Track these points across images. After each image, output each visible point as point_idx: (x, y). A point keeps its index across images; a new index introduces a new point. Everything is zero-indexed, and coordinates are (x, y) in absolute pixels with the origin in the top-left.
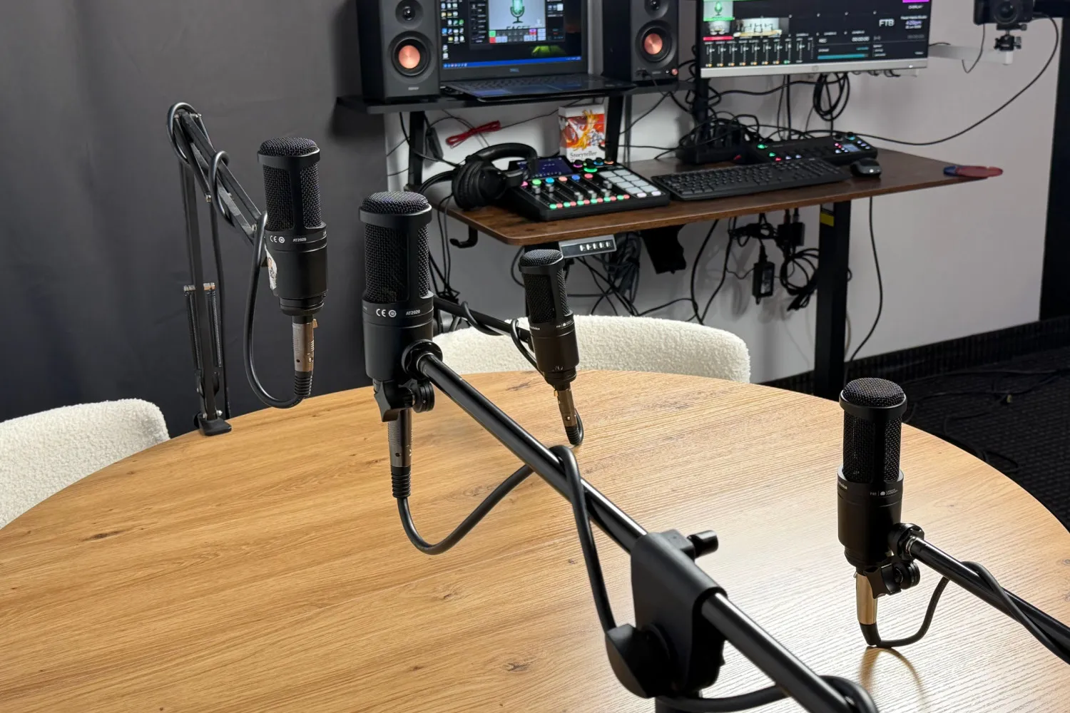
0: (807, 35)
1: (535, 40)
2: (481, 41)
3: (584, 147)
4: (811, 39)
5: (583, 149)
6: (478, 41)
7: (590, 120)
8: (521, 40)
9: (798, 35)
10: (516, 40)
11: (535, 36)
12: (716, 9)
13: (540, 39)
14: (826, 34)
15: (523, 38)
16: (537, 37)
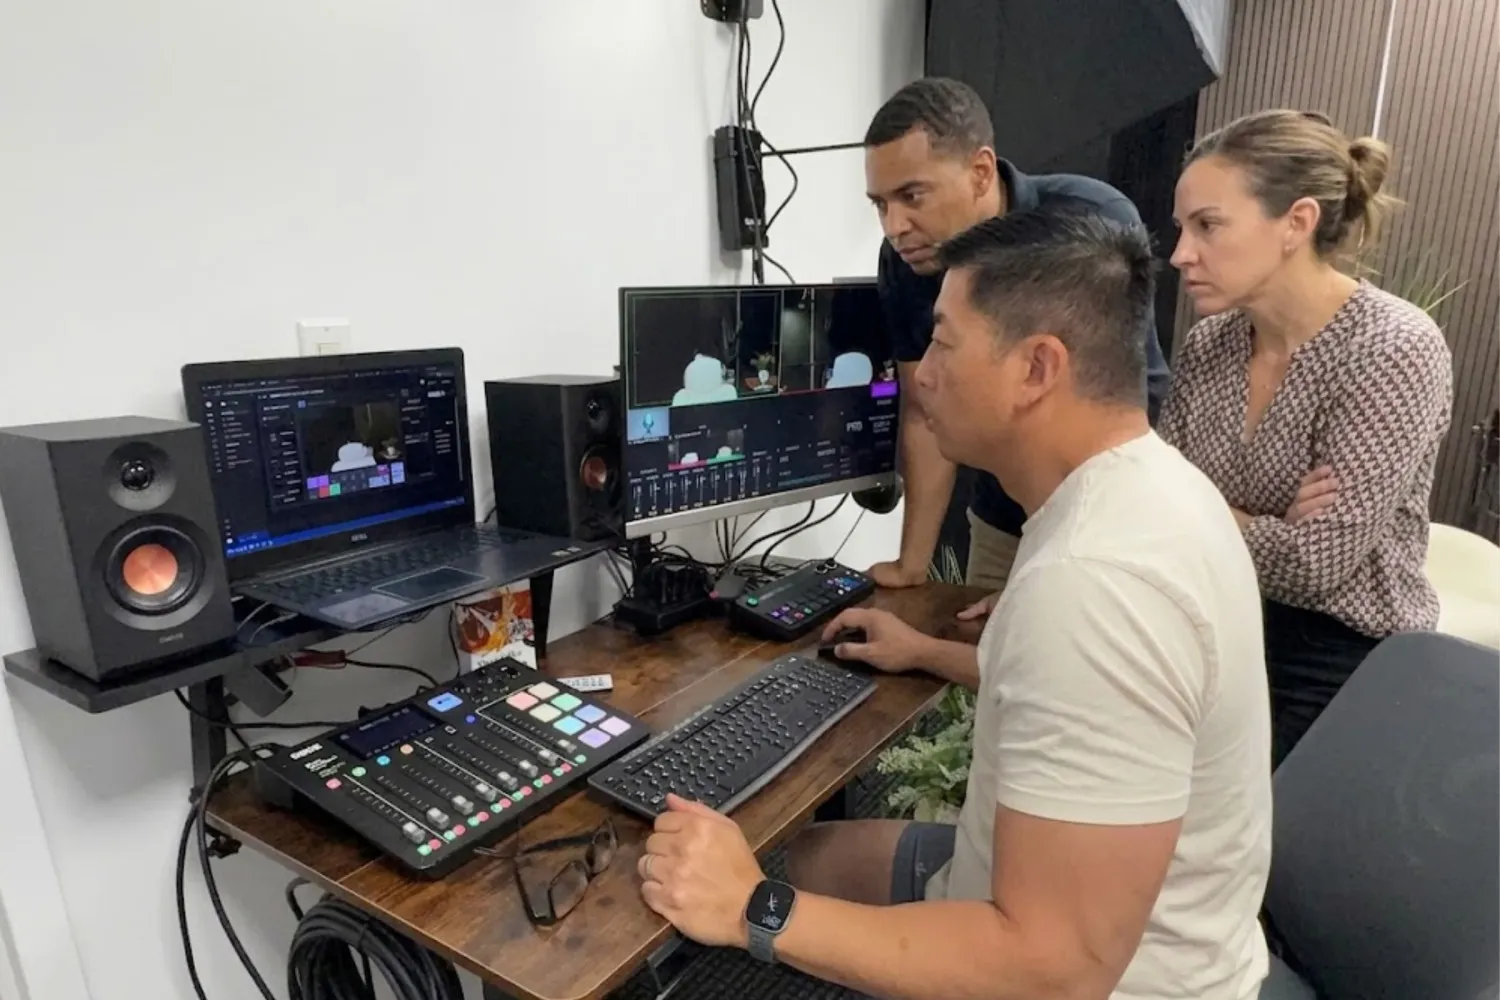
0: (764, 453)
1: (387, 483)
2: (293, 499)
3: (498, 647)
4: (770, 458)
5: (498, 650)
6: (286, 501)
7: (505, 603)
8: (364, 486)
9: (755, 454)
10: (354, 488)
11: (387, 476)
12: (645, 424)
13: (396, 481)
14: (789, 449)
15: (368, 483)
16: (391, 480)
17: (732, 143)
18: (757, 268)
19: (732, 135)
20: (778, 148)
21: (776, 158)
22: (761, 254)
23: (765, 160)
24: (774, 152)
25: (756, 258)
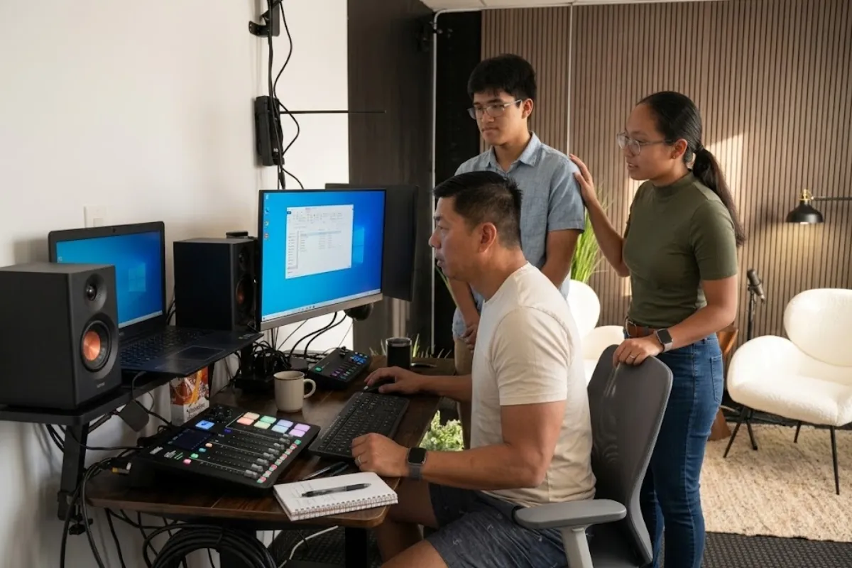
3: (195, 400)
5: (195, 402)
17: (266, 105)
18: (281, 178)
19: (266, 101)
20: (289, 110)
21: (288, 115)
22: (282, 169)
23: (282, 115)
24: (287, 112)
25: (280, 171)
